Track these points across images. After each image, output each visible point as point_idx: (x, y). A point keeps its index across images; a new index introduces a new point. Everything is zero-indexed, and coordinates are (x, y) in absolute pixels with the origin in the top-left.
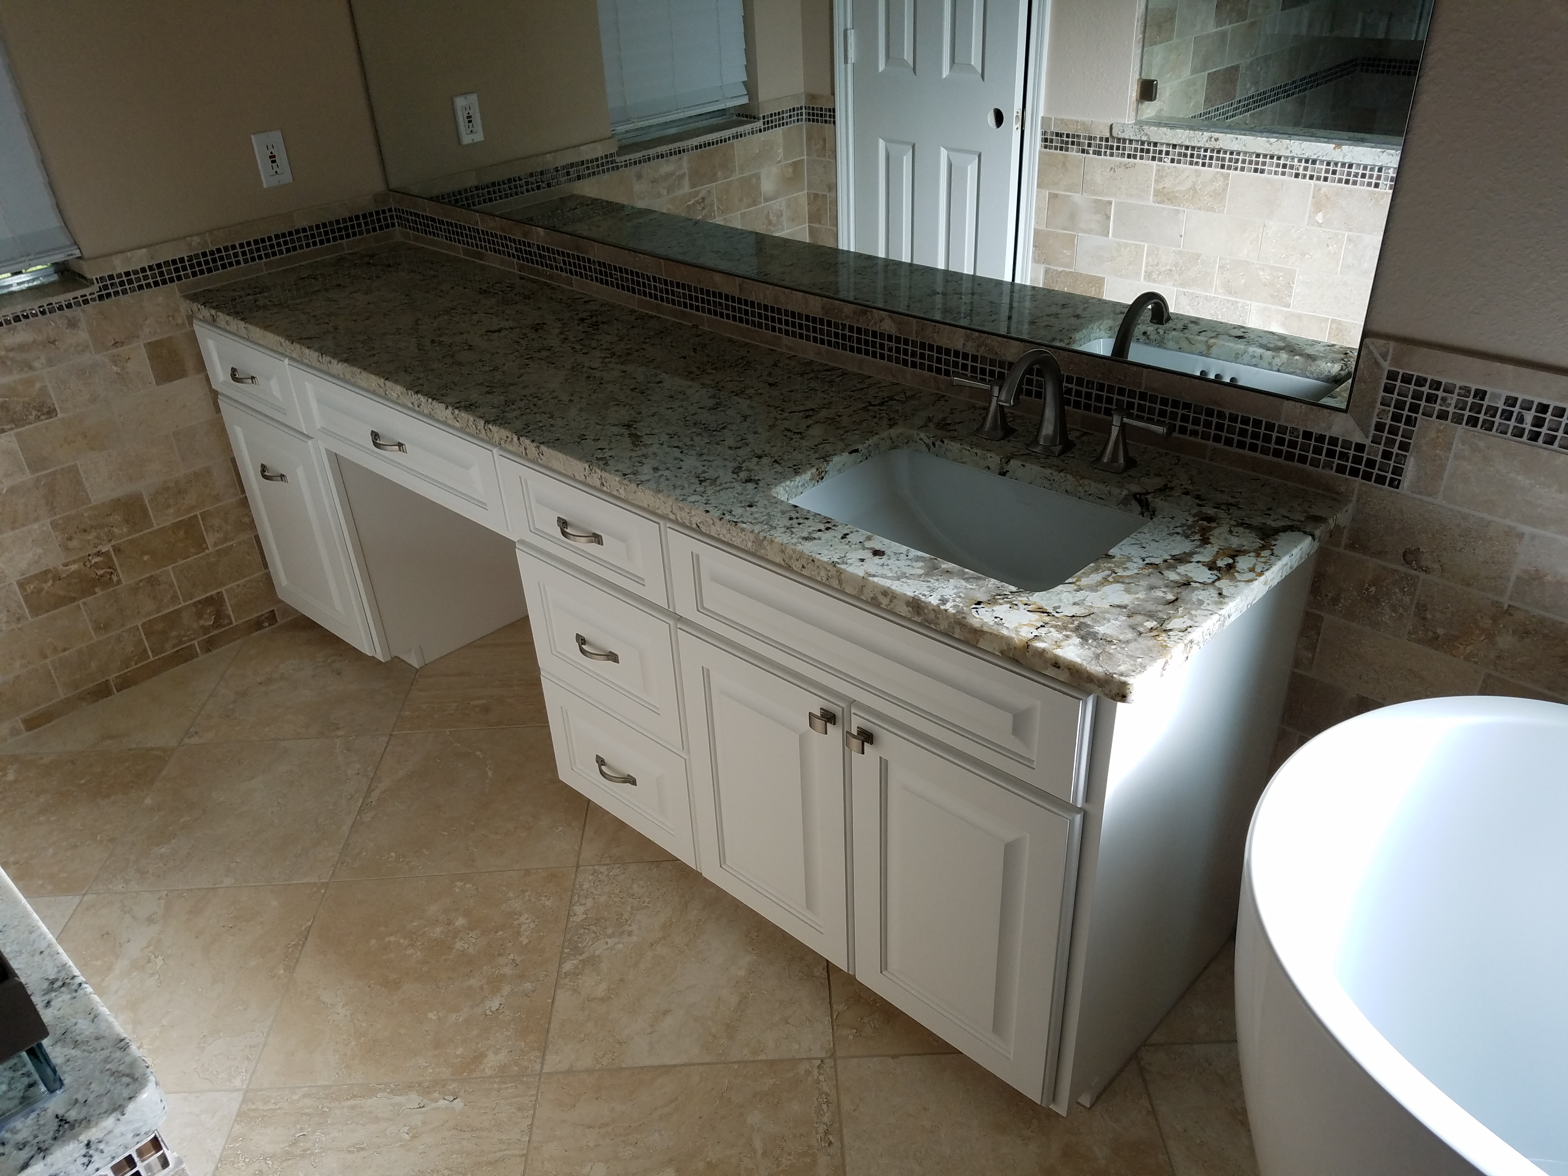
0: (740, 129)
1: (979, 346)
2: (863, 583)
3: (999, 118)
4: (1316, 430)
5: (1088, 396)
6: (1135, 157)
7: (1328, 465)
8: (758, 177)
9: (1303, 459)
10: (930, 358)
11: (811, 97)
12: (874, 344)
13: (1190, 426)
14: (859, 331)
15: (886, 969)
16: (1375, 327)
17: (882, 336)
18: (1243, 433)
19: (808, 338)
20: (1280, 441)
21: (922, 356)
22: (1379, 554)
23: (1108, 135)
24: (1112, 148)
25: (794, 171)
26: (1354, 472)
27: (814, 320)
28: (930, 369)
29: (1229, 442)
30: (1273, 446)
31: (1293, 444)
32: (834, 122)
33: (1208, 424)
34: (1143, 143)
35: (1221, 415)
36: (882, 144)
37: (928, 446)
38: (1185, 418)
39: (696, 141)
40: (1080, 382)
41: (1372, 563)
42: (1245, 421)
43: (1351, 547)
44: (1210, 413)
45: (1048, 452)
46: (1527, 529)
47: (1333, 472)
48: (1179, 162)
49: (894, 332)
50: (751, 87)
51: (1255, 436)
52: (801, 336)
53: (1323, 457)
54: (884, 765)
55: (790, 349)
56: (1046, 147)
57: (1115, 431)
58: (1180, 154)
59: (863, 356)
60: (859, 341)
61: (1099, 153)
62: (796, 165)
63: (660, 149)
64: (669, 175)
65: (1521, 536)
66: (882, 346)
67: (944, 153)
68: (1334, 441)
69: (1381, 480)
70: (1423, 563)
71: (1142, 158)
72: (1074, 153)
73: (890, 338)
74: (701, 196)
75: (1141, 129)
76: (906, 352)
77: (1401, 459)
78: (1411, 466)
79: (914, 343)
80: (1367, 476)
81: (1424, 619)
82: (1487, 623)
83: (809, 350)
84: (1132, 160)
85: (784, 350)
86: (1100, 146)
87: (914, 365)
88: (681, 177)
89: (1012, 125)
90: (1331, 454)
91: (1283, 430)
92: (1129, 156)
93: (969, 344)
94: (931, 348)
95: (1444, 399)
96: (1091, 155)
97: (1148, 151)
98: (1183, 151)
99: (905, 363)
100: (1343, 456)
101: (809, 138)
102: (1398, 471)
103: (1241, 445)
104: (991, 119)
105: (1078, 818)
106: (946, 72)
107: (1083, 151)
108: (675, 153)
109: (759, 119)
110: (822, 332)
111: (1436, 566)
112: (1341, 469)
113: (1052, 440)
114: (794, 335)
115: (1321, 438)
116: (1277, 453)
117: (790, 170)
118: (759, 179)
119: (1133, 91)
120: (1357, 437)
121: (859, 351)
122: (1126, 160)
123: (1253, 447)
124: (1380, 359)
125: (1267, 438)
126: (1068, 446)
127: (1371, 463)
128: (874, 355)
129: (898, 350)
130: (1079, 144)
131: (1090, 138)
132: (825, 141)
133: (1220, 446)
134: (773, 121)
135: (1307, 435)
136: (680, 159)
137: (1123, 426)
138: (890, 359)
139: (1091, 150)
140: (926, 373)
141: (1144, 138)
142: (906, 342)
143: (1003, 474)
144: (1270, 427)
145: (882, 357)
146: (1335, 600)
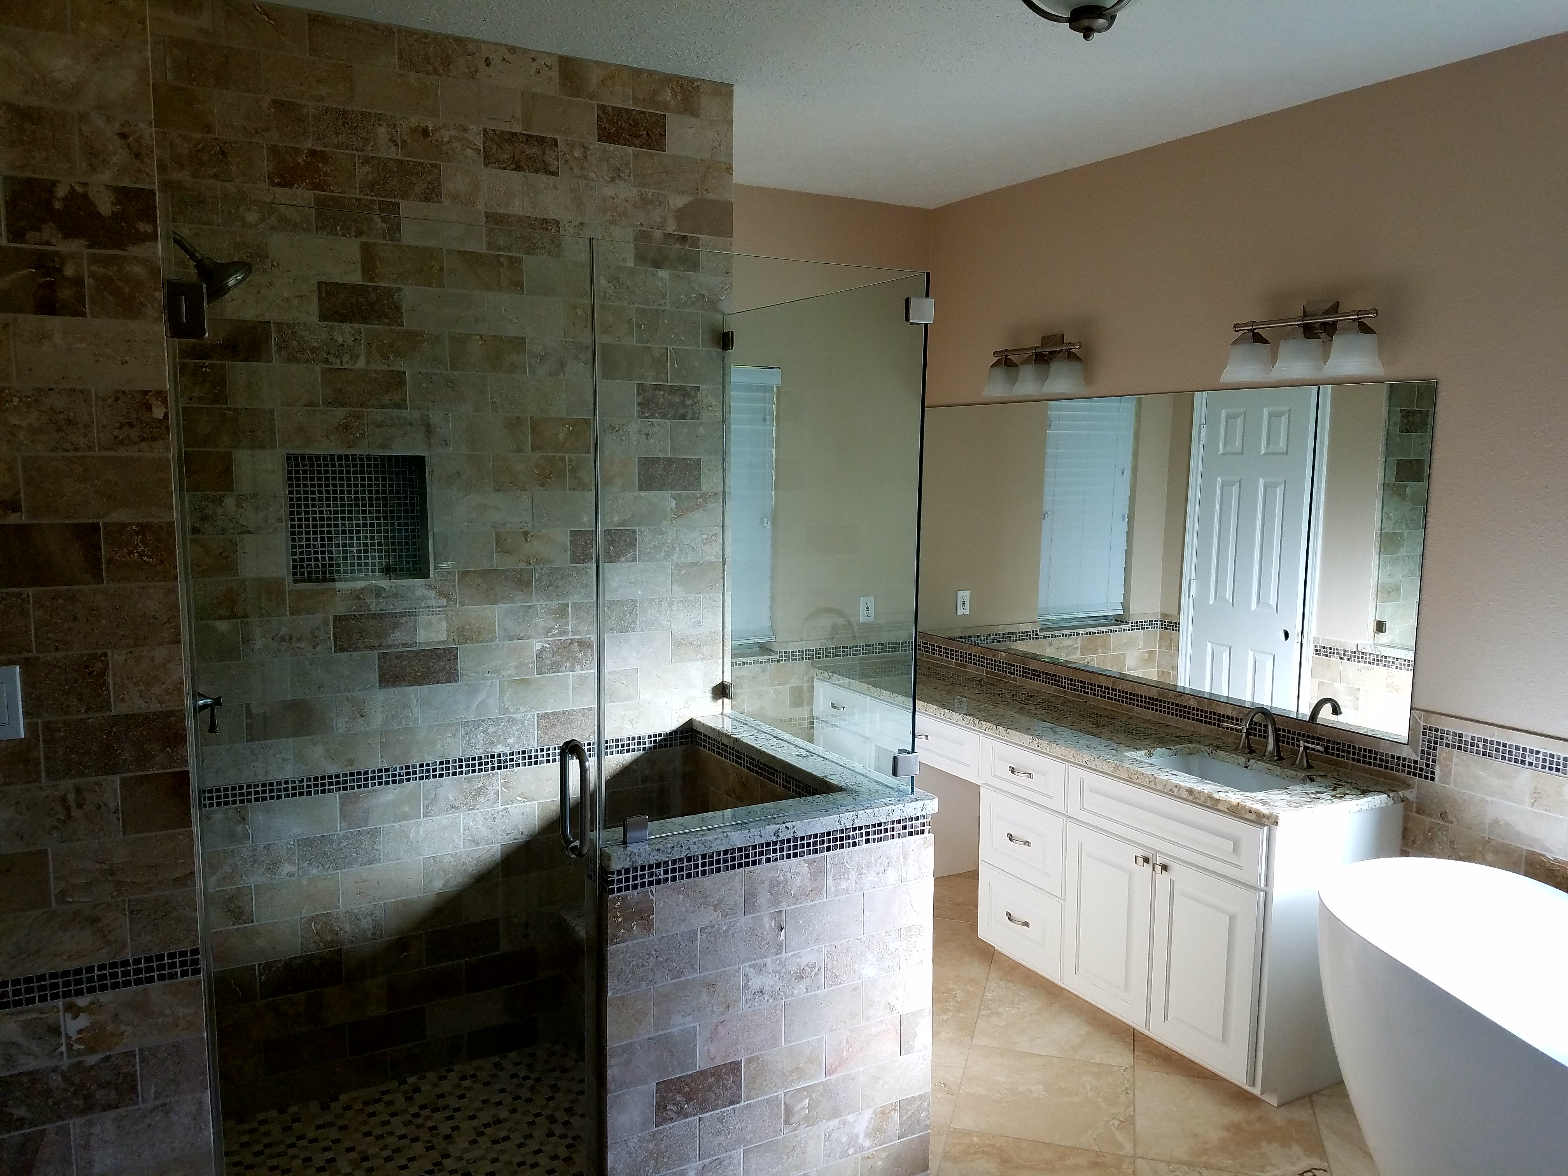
0: (1115, 627)
1: (1239, 713)
2: (1166, 783)
3: (1287, 635)
4: (1396, 754)
5: (1293, 739)
6: (1373, 664)
7: (1403, 771)
8: (1124, 655)
9: (1392, 769)
10: (1214, 719)
11: (1164, 615)
12: (1185, 712)
13: (1341, 754)
14: (1177, 705)
15: (1167, 1020)
16: (1415, 706)
17: (1189, 708)
18: (1365, 756)
19: (1149, 708)
20: (1381, 760)
21: (1210, 718)
22: (1430, 815)
23: (1356, 650)
24: (1358, 657)
25: (1149, 656)
26: (1415, 774)
27: (1153, 699)
28: (1214, 724)
29: (1359, 761)
30: (1378, 762)
31: (1387, 761)
32: (1179, 631)
33: (1349, 752)
34: (1378, 656)
35: (1354, 748)
36: (1209, 645)
37: (1209, 753)
38: (1338, 750)
39: (1087, 630)
40: (1289, 732)
41: (1427, 820)
42: (1365, 750)
43: (1418, 812)
44: (1349, 746)
45: (1270, 761)
46: (1489, 799)
47: (1406, 774)
48: (1401, 668)
49: (1196, 706)
50: (1125, 605)
51: (1370, 757)
52: (1145, 707)
53: (1401, 767)
54: (1172, 883)
55: (1139, 713)
56: (1316, 654)
57: (1301, 749)
58: (1401, 664)
59: (1178, 718)
60: (1177, 710)
61: (1350, 660)
62: (1151, 653)
63: (1064, 632)
64: (1068, 647)
65: (1487, 802)
66: (1189, 713)
67: (1251, 653)
68: (1404, 759)
69: (1426, 777)
70: (1449, 819)
71: (1377, 665)
72: (1334, 659)
73: (1193, 708)
74: (1086, 660)
75: (1375, 648)
76: (1201, 716)
77: (1433, 767)
78: (1437, 770)
79: (1206, 712)
80: (1420, 776)
81: (1454, 848)
82: (1480, 848)
83: (1149, 714)
84: (1371, 665)
85: (1135, 714)
86: (1351, 656)
87: (1206, 722)
88: (1077, 648)
89: (1294, 638)
90: (1404, 766)
91: (1382, 754)
92: (1370, 663)
93: (1234, 712)
94: (1215, 714)
95: (1447, 738)
96: (1346, 661)
97: (1381, 661)
98: (1403, 662)
99: (1201, 721)
100: (1409, 766)
101: (1161, 639)
102: (1433, 773)
103: (1364, 762)
104: (1283, 636)
105: (1262, 893)
106: (1254, 606)
107: (1340, 658)
108: (1074, 635)
109: (1129, 623)
110: (1157, 705)
111: (1455, 820)
112: (1409, 773)
113: (1272, 754)
114: (1141, 706)
115: (1398, 758)
116: (1380, 766)
117: (1147, 655)
118: (1125, 657)
119: (1372, 626)
120: (1414, 758)
121: (1177, 715)
122: (1367, 665)
123: (1370, 764)
124: (1419, 720)
125: (1375, 759)
126: (1281, 758)
127: (1421, 770)
128: (1185, 717)
129: (1197, 715)
130: (1338, 654)
131: (1345, 651)
132: (1171, 641)
133: (1355, 763)
134: (1138, 626)
135: (1393, 757)
136: (1077, 638)
137: (1306, 748)
138: (1193, 719)
139: (1345, 658)
140: (1212, 726)
141: (1378, 653)
142: (1202, 711)
143: (1247, 767)
144: (1376, 753)
145: (1189, 718)
146: (1414, 842)
